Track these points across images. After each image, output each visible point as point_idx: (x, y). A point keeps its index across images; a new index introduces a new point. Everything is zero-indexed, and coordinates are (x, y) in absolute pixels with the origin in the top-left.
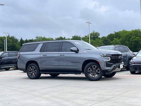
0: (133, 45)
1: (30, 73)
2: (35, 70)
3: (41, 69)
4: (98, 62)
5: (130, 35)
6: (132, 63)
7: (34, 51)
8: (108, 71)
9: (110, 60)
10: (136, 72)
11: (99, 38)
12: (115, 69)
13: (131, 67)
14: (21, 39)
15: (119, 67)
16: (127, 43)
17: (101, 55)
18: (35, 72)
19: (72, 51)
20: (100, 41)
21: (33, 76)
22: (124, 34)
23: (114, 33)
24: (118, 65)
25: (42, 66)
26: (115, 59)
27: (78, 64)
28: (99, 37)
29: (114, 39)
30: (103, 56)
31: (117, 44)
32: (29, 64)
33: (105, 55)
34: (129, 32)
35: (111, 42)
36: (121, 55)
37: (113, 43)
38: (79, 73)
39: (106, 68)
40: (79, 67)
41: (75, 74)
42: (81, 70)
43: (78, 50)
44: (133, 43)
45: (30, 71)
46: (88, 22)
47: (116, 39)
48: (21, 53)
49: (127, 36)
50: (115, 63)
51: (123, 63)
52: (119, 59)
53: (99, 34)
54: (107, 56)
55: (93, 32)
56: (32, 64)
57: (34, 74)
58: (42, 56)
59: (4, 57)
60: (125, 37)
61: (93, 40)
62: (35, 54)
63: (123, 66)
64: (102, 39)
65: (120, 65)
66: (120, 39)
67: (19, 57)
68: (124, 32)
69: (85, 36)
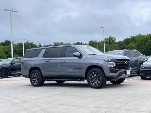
0: (149, 49)
1: (33, 80)
2: (38, 76)
3: (44, 76)
4: (101, 68)
5: (146, 39)
6: (143, 68)
7: (37, 56)
8: (113, 77)
9: (115, 65)
10: (147, 78)
11: (115, 43)
12: (121, 75)
13: (142, 72)
14: (39, 45)
15: (125, 73)
16: (143, 47)
17: (105, 60)
18: (38, 79)
19: (75, 56)
20: (116, 46)
21: (36, 83)
22: (139, 39)
23: (130, 37)
24: (125, 71)
25: (45, 73)
26: (121, 65)
27: (82, 70)
28: (115, 41)
29: (130, 43)
30: (107, 61)
31: (132, 48)
32: (32, 71)
33: (110, 60)
34: (145, 36)
35: (127, 46)
36: (128, 60)
37: (129, 48)
38: (83, 80)
39: (111, 75)
40: (83, 73)
41: (79, 81)
42: (84, 76)
43: (81, 55)
44: (149, 47)
45: (34, 78)
46: (102, 27)
47: (132, 43)
48: (25, 59)
49: (142, 41)
50: (121, 69)
51: (130, 68)
52: (125, 64)
53: (115, 39)
54: (112, 61)
55: (109, 37)
56: (35, 71)
57: (37, 81)
58: (44, 62)
59: (15, 63)
60: (141, 42)
61: (109, 44)
62: (38, 60)
63: (130, 71)
64: (118, 43)
65: (127, 71)
66: (136, 43)
67: (22, 63)
68: (140, 36)
69: (102, 41)
